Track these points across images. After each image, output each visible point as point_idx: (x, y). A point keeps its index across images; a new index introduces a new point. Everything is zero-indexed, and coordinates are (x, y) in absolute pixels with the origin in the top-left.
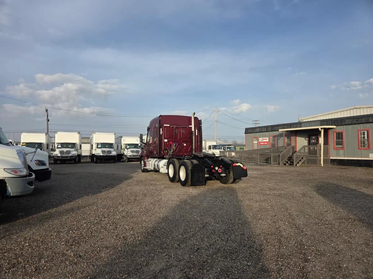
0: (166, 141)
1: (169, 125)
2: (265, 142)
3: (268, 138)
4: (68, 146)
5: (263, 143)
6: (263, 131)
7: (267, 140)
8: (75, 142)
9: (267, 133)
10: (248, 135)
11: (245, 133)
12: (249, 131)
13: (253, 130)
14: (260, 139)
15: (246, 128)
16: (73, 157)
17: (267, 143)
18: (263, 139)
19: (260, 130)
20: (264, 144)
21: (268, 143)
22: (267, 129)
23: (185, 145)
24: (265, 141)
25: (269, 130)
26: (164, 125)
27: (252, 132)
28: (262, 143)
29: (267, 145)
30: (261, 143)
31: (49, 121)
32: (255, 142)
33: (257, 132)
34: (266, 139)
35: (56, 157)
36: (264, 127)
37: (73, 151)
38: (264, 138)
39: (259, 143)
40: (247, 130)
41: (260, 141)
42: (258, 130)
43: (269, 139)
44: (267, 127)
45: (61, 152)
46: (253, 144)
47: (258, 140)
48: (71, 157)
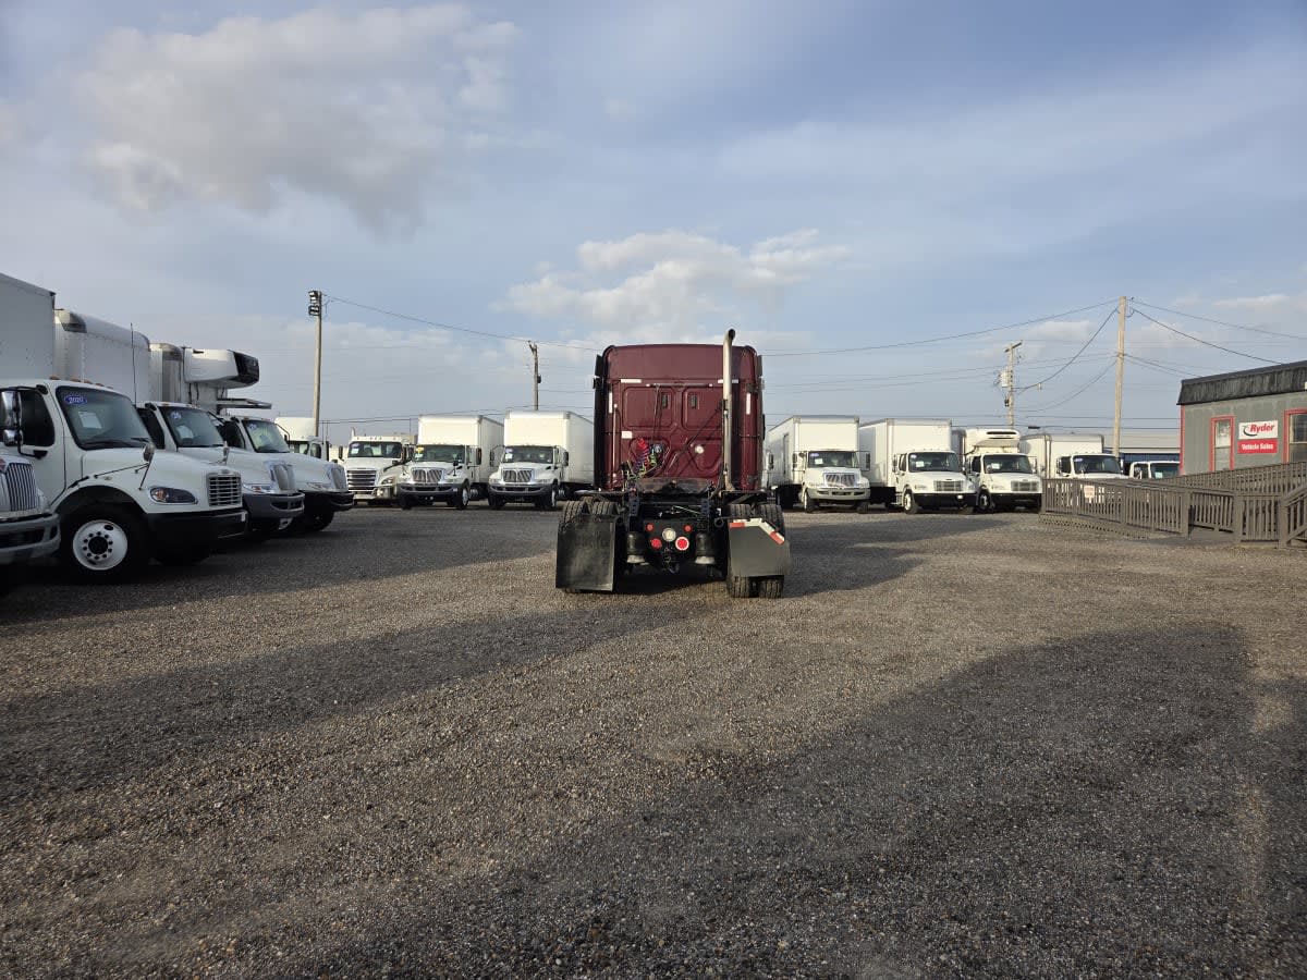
0: (627, 435)
1: (639, 381)
2: (1265, 441)
3: (1275, 423)
4: (537, 455)
5: (1256, 447)
6: (1255, 390)
7: (1273, 434)
8: (552, 445)
9: (1274, 400)
10: (1191, 409)
11: (1182, 403)
12: (1198, 393)
13: (1212, 387)
14: (1244, 429)
15: (1183, 382)
16: (539, 489)
17: (1270, 447)
18: (1253, 428)
19: (1242, 389)
20: (1260, 451)
21: (1274, 444)
22: (1272, 382)
23: (700, 450)
24: (1262, 435)
25: (1282, 388)
26: (623, 381)
27: (1210, 396)
28: (1250, 447)
29: (1274, 454)
30: (1245, 447)
31: (539, 380)
32: (1224, 441)
33: (1229, 398)
34: (1266, 428)
35: (494, 487)
36: (1262, 372)
37: (541, 471)
38: (1259, 424)
39: (1237, 445)
40: (1187, 390)
41: (1242, 436)
42: (1234, 387)
43: (1282, 430)
44: (1274, 373)
45: (508, 475)
46: (1213, 449)
47: (1233, 434)
48: (532, 488)
